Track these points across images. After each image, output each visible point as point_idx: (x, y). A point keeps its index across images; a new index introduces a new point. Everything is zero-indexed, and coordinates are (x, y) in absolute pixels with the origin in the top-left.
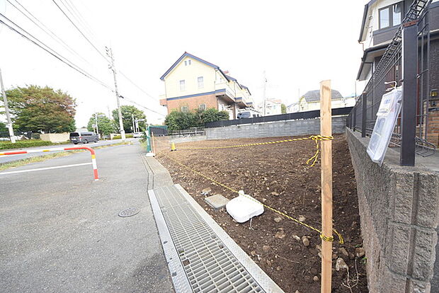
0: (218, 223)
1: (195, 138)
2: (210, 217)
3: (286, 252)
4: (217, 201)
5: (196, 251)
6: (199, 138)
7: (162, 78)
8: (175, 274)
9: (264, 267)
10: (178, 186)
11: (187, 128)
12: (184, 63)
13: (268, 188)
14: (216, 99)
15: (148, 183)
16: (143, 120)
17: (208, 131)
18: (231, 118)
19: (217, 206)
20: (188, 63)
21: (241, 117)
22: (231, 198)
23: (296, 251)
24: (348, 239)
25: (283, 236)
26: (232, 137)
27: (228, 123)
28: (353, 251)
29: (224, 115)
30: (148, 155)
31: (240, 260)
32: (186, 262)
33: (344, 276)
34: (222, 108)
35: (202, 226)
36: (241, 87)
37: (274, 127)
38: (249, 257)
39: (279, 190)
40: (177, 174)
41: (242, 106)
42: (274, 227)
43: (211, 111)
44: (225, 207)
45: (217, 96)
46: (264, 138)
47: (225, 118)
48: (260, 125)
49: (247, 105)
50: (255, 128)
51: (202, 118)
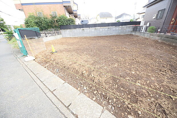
1: (56, 37)
18: (77, 23)
27: (76, 27)
37: (102, 30)
45: (64, 6)
46: (97, 37)
47: (73, 23)
48: (95, 29)
49: (78, 16)
50: (93, 31)
51: (57, 22)
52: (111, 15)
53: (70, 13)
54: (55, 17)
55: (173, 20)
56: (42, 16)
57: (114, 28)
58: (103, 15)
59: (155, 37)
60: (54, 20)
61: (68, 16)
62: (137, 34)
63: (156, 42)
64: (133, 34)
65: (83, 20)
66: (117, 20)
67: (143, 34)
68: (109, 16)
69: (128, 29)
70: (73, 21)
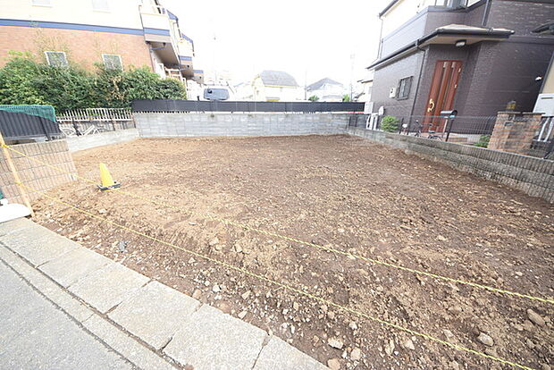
14: (147, 48)
18: (191, 96)
26: (200, 134)
27: (188, 106)
37: (271, 122)
41: (189, 75)
45: (148, 42)
46: (257, 138)
47: (179, 95)
48: (250, 115)
49: (195, 75)
50: (242, 120)
51: (120, 88)
52: (293, 79)
53: (170, 62)
54: (116, 73)
55: (431, 102)
56: (64, 66)
57: (301, 116)
58: (271, 79)
59: (398, 142)
60: (111, 82)
61: (160, 72)
62: (359, 133)
63: (400, 154)
64: (350, 133)
65: (211, 87)
66: (310, 95)
67: (372, 135)
68: (288, 82)
69: (337, 121)
70: (177, 89)
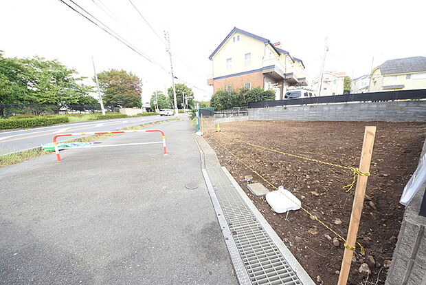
0: (258, 208)
1: (238, 118)
2: (251, 202)
3: (315, 245)
4: (258, 189)
5: (241, 227)
6: (242, 118)
7: (210, 58)
8: (227, 239)
9: (294, 253)
10: (224, 168)
11: (231, 107)
12: (232, 39)
13: (309, 187)
14: (263, 76)
15: (201, 162)
16: (191, 97)
17: (251, 111)
18: (278, 98)
19: (258, 194)
20: (236, 39)
21: (289, 96)
22: (271, 189)
23: (325, 248)
24: (380, 250)
25: (316, 233)
26: (276, 118)
27: (274, 103)
28: (382, 261)
29: (270, 94)
30: (197, 133)
31: (274, 242)
32: (234, 233)
33: (364, 278)
34: (268, 86)
35: (245, 208)
36: (294, 60)
37: (329, 110)
38: (283, 242)
39: (320, 190)
40: (222, 156)
41: (292, 83)
42: (309, 223)
43: (256, 90)
44: (265, 197)
45: (264, 74)
47: (271, 98)
48: (311, 106)
50: (305, 110)
51: (246, 98)
54: (246, 91)
56: (230, 91)
58: (392, 68)
60: (243, 96)
